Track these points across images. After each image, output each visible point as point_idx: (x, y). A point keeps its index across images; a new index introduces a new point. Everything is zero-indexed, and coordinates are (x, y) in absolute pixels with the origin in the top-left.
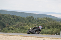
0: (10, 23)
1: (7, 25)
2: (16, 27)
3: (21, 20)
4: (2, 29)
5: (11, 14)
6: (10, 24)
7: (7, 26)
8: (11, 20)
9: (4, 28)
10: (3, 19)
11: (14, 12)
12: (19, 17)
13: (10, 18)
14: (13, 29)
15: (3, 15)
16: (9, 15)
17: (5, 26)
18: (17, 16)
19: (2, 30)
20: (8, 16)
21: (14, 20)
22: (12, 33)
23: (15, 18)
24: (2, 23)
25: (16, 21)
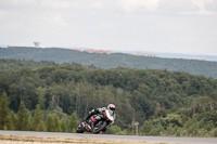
0: (170, 103)
1: (158, 109)
2: (191, 115)
3: (206, 90)
4: (141, 124)
5: (171, 69)
6: (168, 106)
7: (156, 112)
8: (170, 90)
9: (147, 119)
10: (144, 86)
11: (181, 60)
12: (199, 79)
13: (168, 84)
14: (180, 121)
15: (142, 74)
16: (165, 71)
17: (152, 113)
18: (192, 77)
19: (142, 128)
20: (161, 77)
21: (184, 88)
22: (178, 135)
23: (187, 84)
24: (139, 102)
25: (190, 94)
